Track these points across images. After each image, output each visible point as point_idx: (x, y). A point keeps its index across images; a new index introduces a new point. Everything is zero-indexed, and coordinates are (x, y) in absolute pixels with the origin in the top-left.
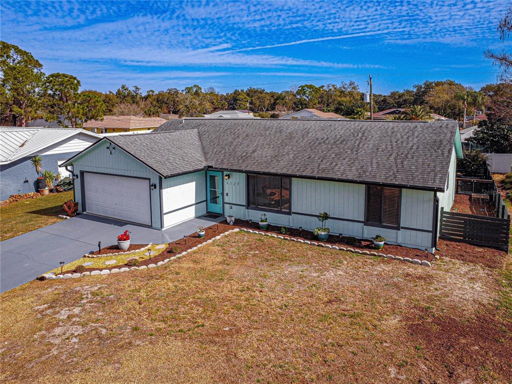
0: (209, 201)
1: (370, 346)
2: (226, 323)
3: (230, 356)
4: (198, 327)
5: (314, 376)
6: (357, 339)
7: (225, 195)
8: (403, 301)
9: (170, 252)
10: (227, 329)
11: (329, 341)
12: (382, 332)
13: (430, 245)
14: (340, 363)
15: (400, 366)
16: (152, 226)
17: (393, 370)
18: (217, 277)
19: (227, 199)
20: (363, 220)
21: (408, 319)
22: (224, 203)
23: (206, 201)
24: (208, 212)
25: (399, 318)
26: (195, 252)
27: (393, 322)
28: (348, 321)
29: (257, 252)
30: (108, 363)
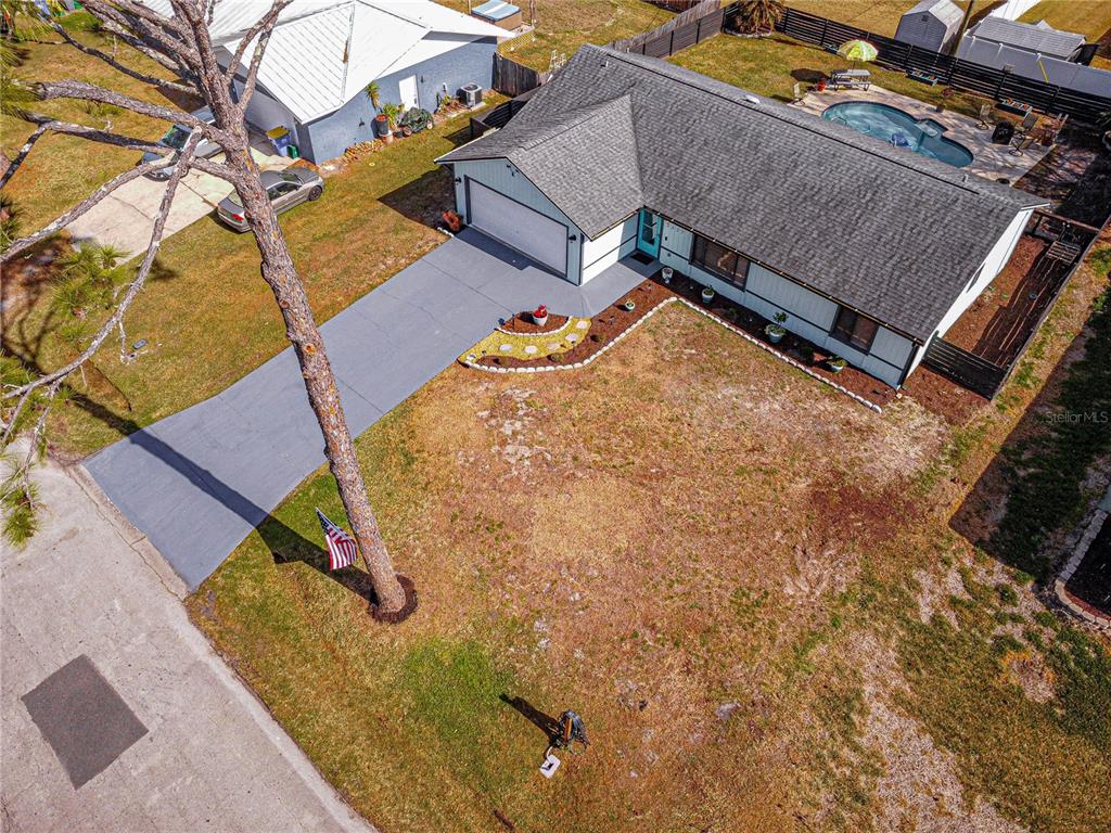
0: (640, 236)
1: (770, 507)
2: (654, 465)
3: (655, 502)
4: (629, 464)
5: (716, 531)
6: (762, 500)
7: (663, 238)
8: (824, 460)
9: (594, 339)
10: (654, 471)
11: (739, 498)
12: (787, 495)
13: (897, 380)
14: (739, 521)
15: (786, 532)
16: (566, 275)
17: (779, 534)
18: (647, 393)
19: (664, 243)
20: (828, 329)
21: (818, 483)
22: (660, 247)
23: (637, 235)
24: (637, 249)
25: (810, 481)
26: (623, 343)
27: (802, 485)
28: (761, 477)
29: (693, 351)
30: (560, 492)
